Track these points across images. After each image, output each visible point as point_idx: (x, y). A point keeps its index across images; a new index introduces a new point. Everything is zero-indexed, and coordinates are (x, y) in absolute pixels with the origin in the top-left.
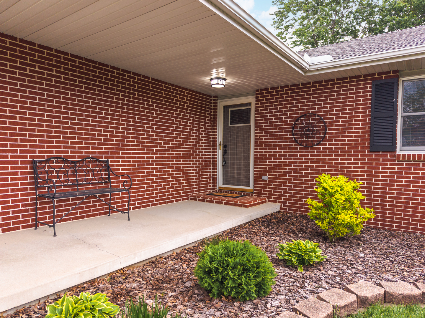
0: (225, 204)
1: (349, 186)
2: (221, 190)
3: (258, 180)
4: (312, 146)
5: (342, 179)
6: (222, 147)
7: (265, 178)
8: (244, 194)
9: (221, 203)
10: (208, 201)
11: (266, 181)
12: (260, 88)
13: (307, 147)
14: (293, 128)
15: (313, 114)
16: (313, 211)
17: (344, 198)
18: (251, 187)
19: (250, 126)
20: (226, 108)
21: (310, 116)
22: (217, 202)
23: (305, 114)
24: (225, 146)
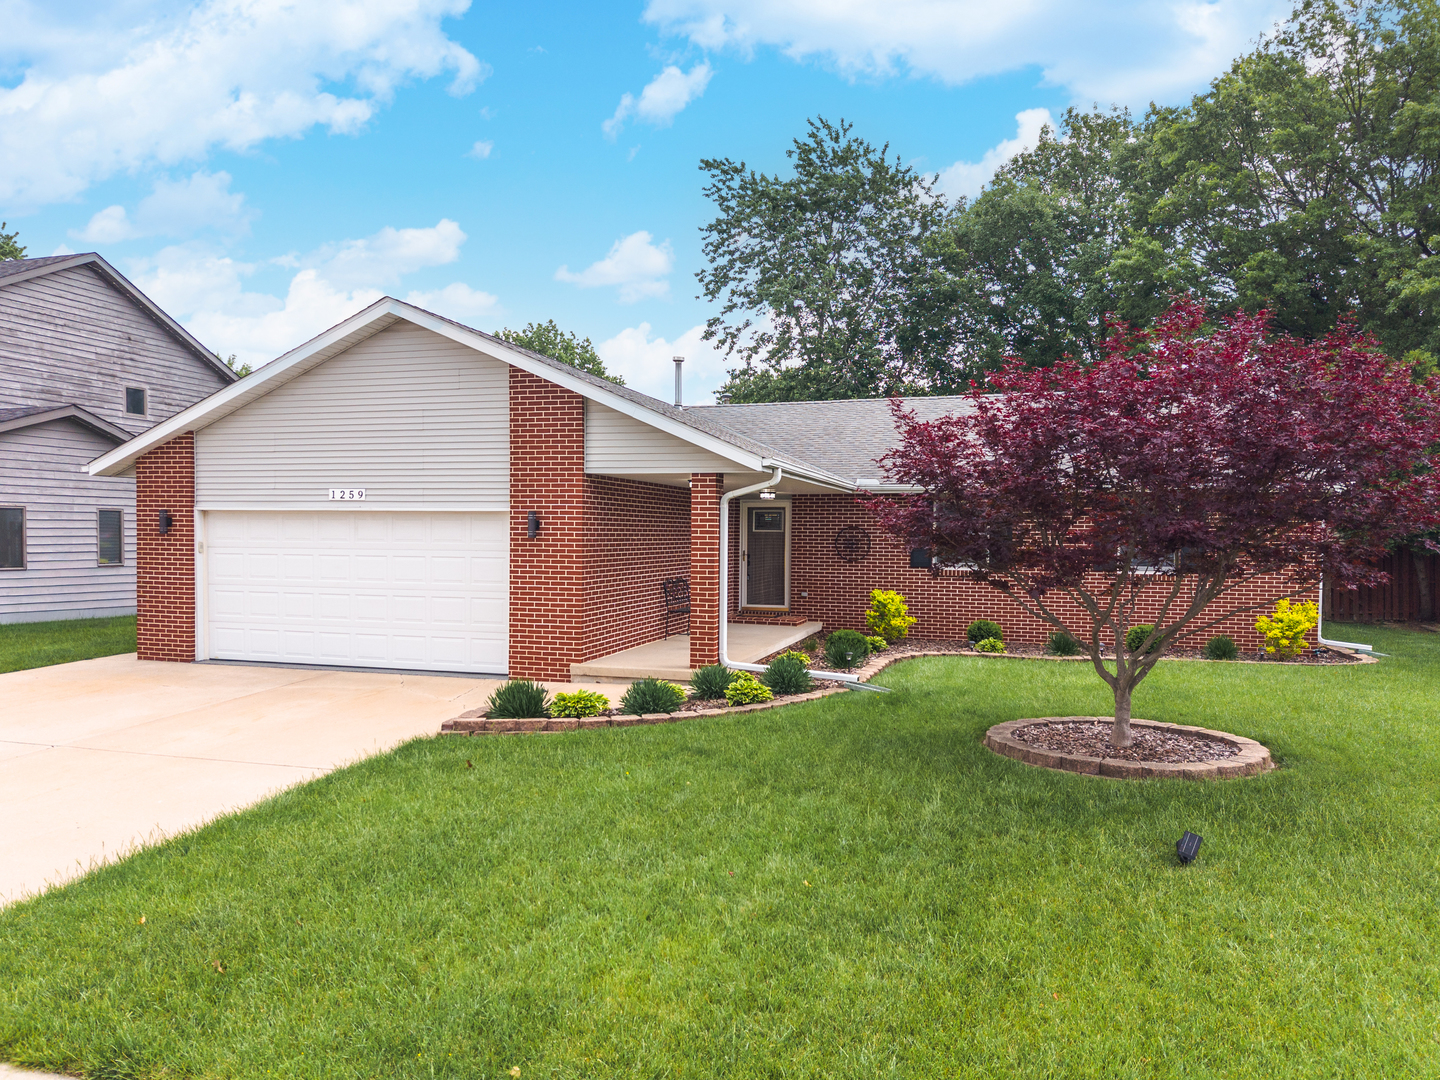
0: (770, 624)
1: (898, 598)
2: (746, 610)
3: (796, 596)
4: (856, 560)
5: (892, 594)
6: (746, 557)
7: (804, 594)
8: (779, 614)
9: (765, 623)
10: (746, 622)
11: (805, 598)
12: (797, 493)
13: (850, 561)
14: (836, 540)
15: (856, 527)
16: (871, 620)
17: (894, 607)
18: (786, 607)
19: (784, 533)
20: (750, 510)
21: (854, 529)
22: (758, 623)
23: (851, 527)
24: (748, 557)
